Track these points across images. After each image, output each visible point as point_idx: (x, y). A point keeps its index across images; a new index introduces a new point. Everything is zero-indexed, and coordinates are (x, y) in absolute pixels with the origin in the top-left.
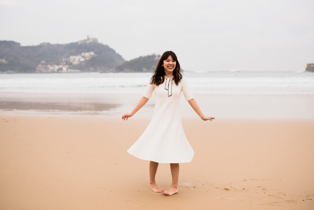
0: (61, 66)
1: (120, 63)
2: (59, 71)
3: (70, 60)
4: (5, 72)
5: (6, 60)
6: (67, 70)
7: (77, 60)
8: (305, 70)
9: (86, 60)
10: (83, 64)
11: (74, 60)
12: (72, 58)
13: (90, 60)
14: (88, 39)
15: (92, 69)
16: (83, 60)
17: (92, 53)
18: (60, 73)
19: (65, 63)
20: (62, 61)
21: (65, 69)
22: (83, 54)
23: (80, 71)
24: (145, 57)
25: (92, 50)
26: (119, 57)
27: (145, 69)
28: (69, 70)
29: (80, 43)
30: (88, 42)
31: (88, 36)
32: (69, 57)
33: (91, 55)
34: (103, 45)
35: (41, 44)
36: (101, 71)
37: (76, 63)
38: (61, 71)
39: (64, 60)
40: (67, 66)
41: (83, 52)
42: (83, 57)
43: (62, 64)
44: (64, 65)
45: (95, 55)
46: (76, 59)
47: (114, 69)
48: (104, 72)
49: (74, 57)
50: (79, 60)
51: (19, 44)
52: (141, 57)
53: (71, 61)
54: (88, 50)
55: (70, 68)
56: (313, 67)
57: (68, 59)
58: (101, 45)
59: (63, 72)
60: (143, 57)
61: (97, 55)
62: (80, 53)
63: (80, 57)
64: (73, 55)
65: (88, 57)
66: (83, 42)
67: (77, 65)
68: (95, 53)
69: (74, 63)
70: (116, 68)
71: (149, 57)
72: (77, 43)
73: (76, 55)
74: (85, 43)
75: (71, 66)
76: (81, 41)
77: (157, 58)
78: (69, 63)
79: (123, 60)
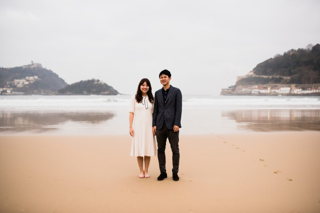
0: (5, 89)
1: (63, 87)
2: (3, 94)
3: (14, 83)
6: (11, 92)
7: (21, 83)
8: (220, 94)
9: (30, 83)
10: (27, 87)
11: (18, 83)
12: (16, 81)
13: (34, 84)
14: (33, 64)
15: (36, 91)
16: (27, 83)
17: (36, 77)
18: (4, 95)
19: (9, 86)
20: (6, 84)
21: (9, 91)
22: (27, 78)
23: (24, 93)
24: (85, 82)
25: (36, 75)
26: (62, 81)
27: (85, 92)
28: (13, 93)
29: (24, 68)
30: (33, 67)
31: (32, 62)
32: (13, 80)
33: (35, 79)
34: (47, 70)
36: (45, 94)
37: (20, 85)
38: (5, 93)
39: (8, 83)
40: (12, 89)
41: (27, 76)
42: (28, 81)
43: (6, 86)
44: (8, 88)
45: (39, 79)
46: (20, 82)
48: (47, 94)
49: (18, 80)
50: (23, 83)
52: (82, 81)
53: (15, 84)
54: (33, 75)
55: (15, 91)
56: (226, 91)
57: (12, 82)
58: (45, 70)
59: (7, 94)
60: (83, 81)
61: (41, 79)
62: (24, 77)
63: (24, 81)
64: (17, 78)
65: (31, 81)
66: (28, 67)
67: (21, 88)
68: (38, 77)
69: (18, 86)
70: (58, 91)
71: (89, 81)
72: (21, 67)
73: (20, 79)
74: (29, 68)
75: (15, 89)
76: (25, 66)
77: (96, 82)
78: (13, 86)
79: (65, 83)
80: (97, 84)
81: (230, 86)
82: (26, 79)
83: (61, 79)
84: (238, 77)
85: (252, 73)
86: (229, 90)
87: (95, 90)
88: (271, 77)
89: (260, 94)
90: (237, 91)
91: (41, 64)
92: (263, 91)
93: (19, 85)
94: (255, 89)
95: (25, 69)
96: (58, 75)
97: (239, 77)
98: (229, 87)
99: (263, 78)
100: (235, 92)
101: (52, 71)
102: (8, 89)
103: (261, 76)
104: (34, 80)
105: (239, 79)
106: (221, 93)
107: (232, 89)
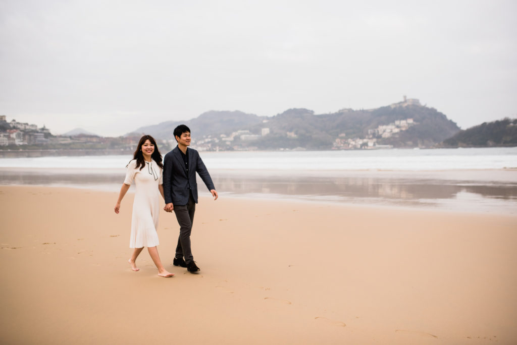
0: (365, 140)
1: (453, 133)
2: (363, 148)
3: (378, 132)
4: (294, 149)
5: (296, 133)
6: (374, 145)
7: (389, 131)
9: (401, 131)
10: (397, 136)
11: (384, 131)
12: (381, 128)
13: (407, 131)
14: (406, 101)
15: (410, 143)
16: (396, 130)
17: (410, 121)
18: (365, 149)
19: (371, 136)
20: (367, 134)
21: (371, 144)
22: (397, 123)
23: (392, 146)
24: (491, 124)
25: (410, 117)
26: (453, 125)
27: (490, 143)
28: (377, 146)
29: (393, 107)
30: (405, 105)
31: (405, 97)
32: (377, 127)
33: (409, 124)
34: (427, 109)
35: (340, 111)
36: (424, 147)
37: (387, 135)
38: (366, 147)
39: (369, 131)
40: (375, 140)
41: (397, 120)
42: (398, 127)
43: (367, 137)
44: (369, 139)
45: (415, 123)
46: (387, 130)
47: (442, 143)
48: (428, 147)
49: (384, 127)
50: (391, 131)
51: (312, 112)
52: (484, 124)
53: (380, 133)
54: (405, 118)
55: (379, 143)
57: (376, 130)
58: (424, 108)
59: (369, 148)
60: (487, 124)
61: (418, 123)
62: (393, 122)
63: (393, 127)
64: (383, 124)
65: (403, 127)
66: (398, 105)
67: (388, 139)
68: (414, 121)
69: (383, 136)
70: (444, 142)
71: (498, 123)
72: (389, 107)
73: (387, 124)
74: (401, 107)
75: (380, 140)
76: (395, 104)
77: (512, 124)
78: (376, 135)
79: (458, 128)
80: (514, 127)
82: (395, 125)
83: (451, 121)
87: (509, 139)
91: (418, 100)
93: (385, 133)
95: (395, 108)
96: (445, 116)
101: (436, 110)
102: (369, 140)
104: (406, 125)
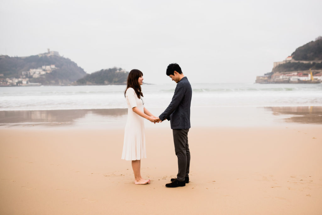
0: (20, 80)
1: (82, 76)
2: (19, 85)
3: (30, 74)
6: (27, 83)
7: (38, 73)
9: (47, 73)
10: (44, 77)
11: (34, 73)
12: (32, 71)
13: (51, 73)
14: (49, 53)
15: (53, 82)
16: (43, 73)
17: (53, 66)
18: (20, 86)
19: (24, 77)
20: (21, 75)
21: (24, 82)
22: (44, 67)
23: (41, 84)
24: (106, 70)
25: (53, 64)
26: (81, 70)
27: (106, 82)
28: (30, 83)
29: (40, 56)
30: (49, 55)
31: (49, 50)
32: (29, 70)
34: (64, 59)
36: (63, 84)
37: (36, 76)
38: (21, 85)
39: (23, 73)
40: (27, 79)
41: (43, 65)
42: (44, 70)
43: (21, 77)
44: (23, 78)
45: (56, 68)
46: (37, 72)
47: (75, 82)
48: (66, 85)
49: (34, 70)
50: (40, 73)
52: (102, 70)
53: (31, 74)
54: (49, 64)
55: (31, 82)
56: (261, 79)
57: (28, 72)
58: (62, 58)
59: (23, 85)
60: (104, 70)
61: (59, 68)
62: (41, 67)
63: (41, 70)
64: (33, 68)
65: (49, 70)
66: (44, 55)
67: (38, 78)
68: (56, 66)
69: (34, 76)
70: (77, 81)
71: (110, 70)
72: (37, 56)
73: (36, 68)
74: (46, 57)
75: (31, 79)
76: (41, 54)
77: (118, 71)
78: (29, 76)
79: (84, 73)
80: (119, 72)
81: (266, 73)
82: (42, 69)
83: (80, 68)
84: (274, 63)
85: (291, 59)
86: (265, 77)
87: (117, 80)
88: (312, 62)
89: (300, 82)
90: (274, 78)
91: (58, 53)
92: (303, 78)
93: (35, 75)
94: (294, 76)
95: (42, 57)
96: (76, 64)
97: (276, 63)
98: (265, 75)
99: (303, 63)
100: (272, 80)
101: (70, 60)
102: (23, 80)
103: (301, 62)
104: (51, 69)
105: (275, 65)
106: (256, 81)
107: (268, 76)
